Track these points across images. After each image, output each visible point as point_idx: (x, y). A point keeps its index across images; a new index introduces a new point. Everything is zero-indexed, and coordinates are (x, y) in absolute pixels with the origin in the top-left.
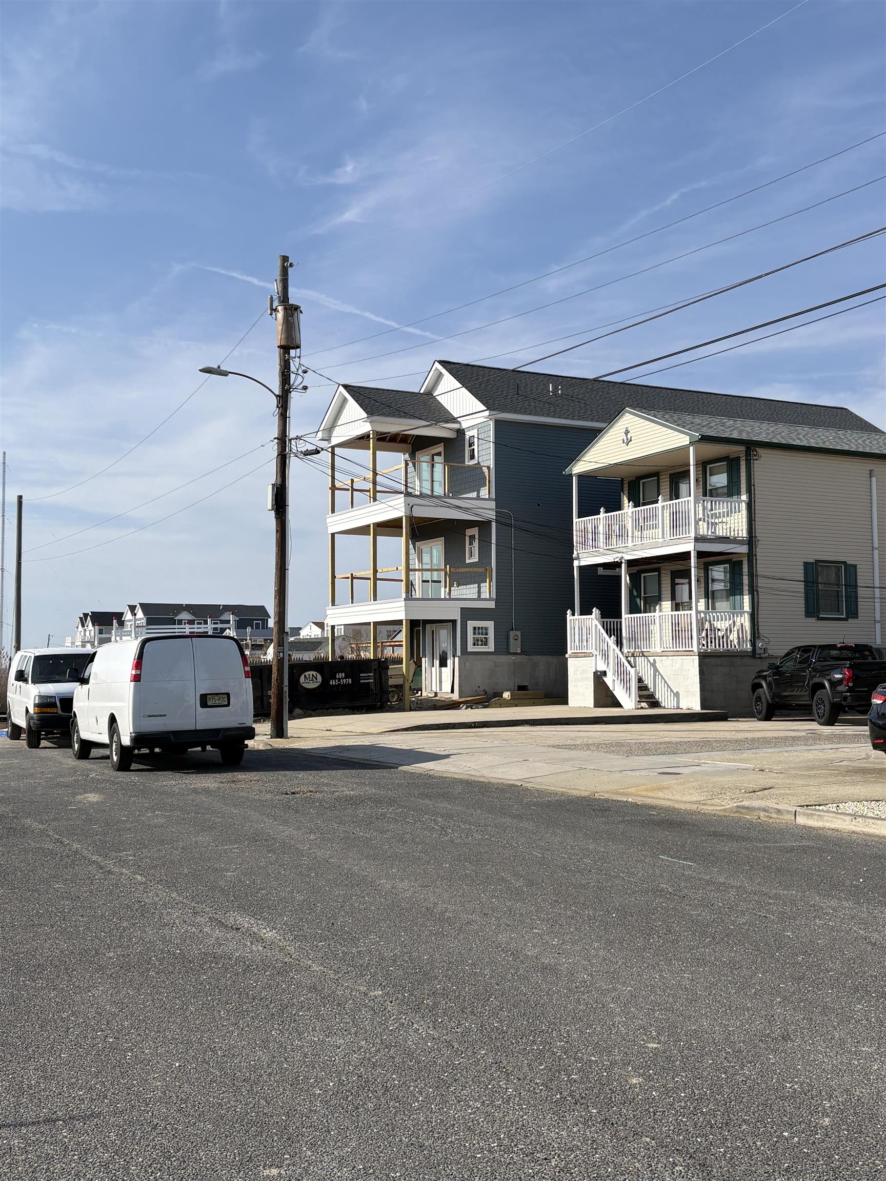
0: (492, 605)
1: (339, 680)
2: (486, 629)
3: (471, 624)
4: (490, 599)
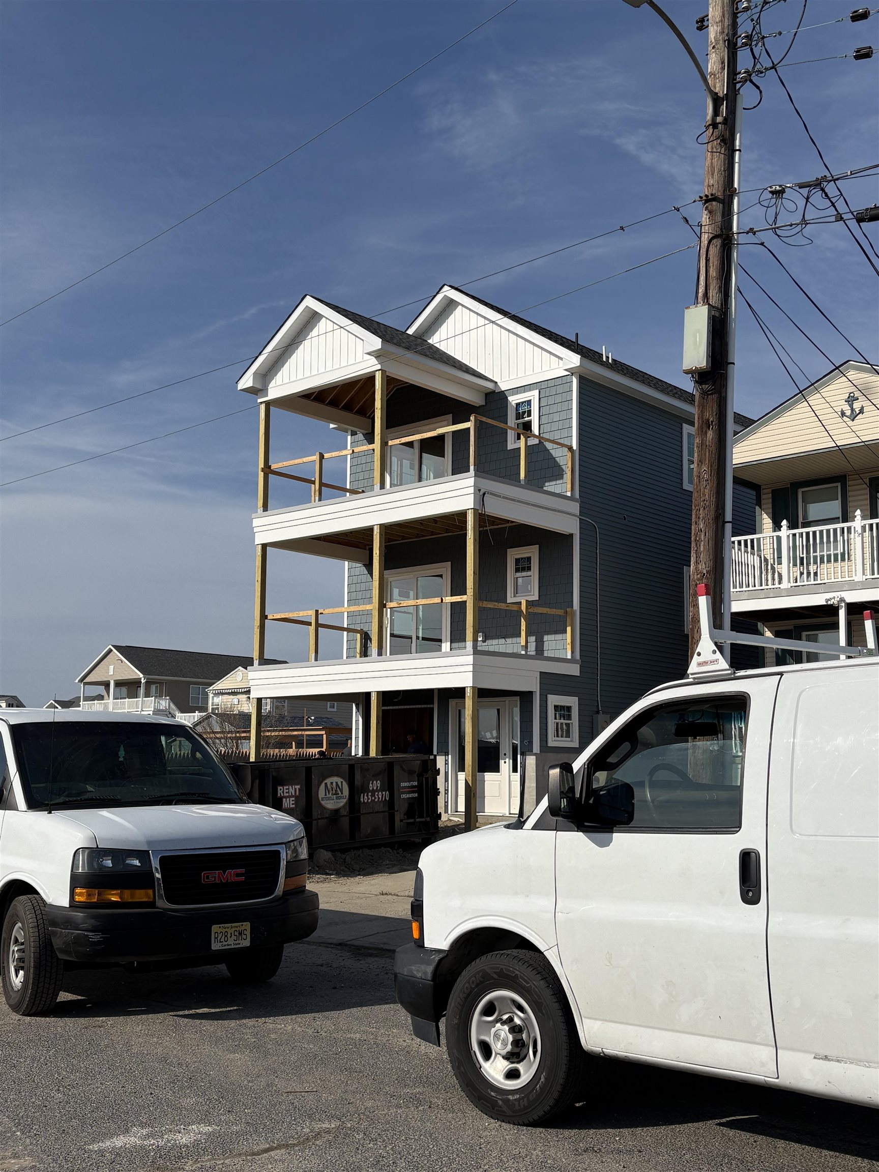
0: (574, 670)
1: (373, 792)
2: (569, 709)
3: (554, 700)
4: (572, 661)
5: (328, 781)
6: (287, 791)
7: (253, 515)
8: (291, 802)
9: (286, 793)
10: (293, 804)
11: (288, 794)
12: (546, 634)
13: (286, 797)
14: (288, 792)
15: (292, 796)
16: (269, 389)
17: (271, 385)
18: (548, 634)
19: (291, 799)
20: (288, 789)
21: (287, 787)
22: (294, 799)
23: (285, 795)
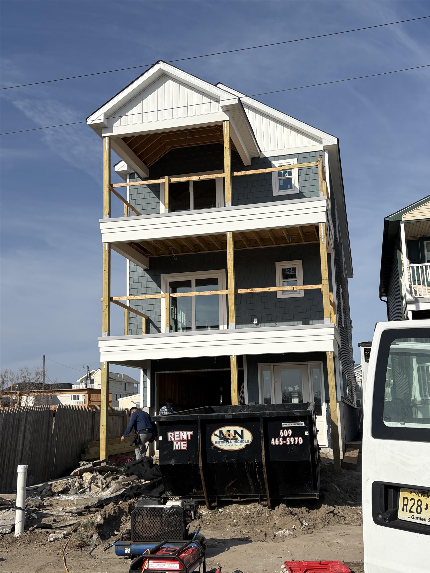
5: (224, 430)
6: (178, 436)
7: (100, 220)
8: (183, 445)
9: (177, 437)
10: (184, 447)
11: (179, 439)
12: (311, 320)
13: (177, 441)
14: (180, 437)
15: (183, 440)
16: (113, 127)
17: (115, 125)
18: (313, 320)
19: (182, 443)
20: (180, 434)
21: (178, 433)
22: (185, 442)
23: (176, 439)
